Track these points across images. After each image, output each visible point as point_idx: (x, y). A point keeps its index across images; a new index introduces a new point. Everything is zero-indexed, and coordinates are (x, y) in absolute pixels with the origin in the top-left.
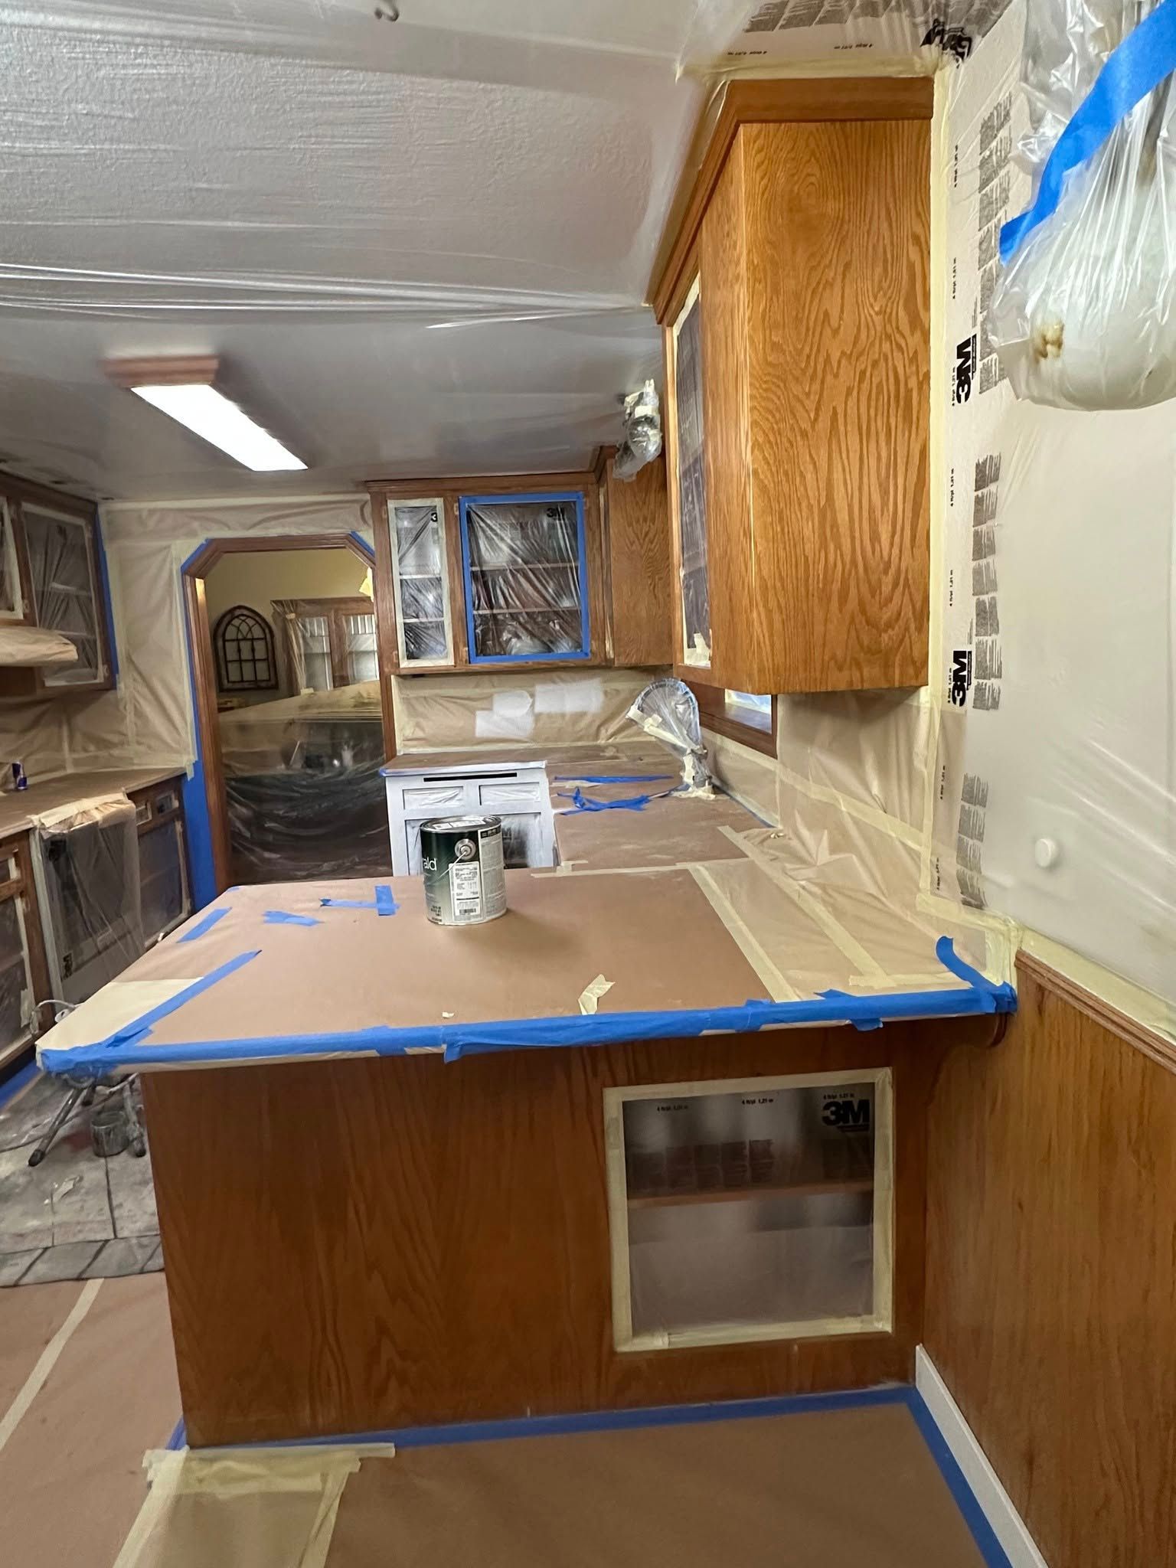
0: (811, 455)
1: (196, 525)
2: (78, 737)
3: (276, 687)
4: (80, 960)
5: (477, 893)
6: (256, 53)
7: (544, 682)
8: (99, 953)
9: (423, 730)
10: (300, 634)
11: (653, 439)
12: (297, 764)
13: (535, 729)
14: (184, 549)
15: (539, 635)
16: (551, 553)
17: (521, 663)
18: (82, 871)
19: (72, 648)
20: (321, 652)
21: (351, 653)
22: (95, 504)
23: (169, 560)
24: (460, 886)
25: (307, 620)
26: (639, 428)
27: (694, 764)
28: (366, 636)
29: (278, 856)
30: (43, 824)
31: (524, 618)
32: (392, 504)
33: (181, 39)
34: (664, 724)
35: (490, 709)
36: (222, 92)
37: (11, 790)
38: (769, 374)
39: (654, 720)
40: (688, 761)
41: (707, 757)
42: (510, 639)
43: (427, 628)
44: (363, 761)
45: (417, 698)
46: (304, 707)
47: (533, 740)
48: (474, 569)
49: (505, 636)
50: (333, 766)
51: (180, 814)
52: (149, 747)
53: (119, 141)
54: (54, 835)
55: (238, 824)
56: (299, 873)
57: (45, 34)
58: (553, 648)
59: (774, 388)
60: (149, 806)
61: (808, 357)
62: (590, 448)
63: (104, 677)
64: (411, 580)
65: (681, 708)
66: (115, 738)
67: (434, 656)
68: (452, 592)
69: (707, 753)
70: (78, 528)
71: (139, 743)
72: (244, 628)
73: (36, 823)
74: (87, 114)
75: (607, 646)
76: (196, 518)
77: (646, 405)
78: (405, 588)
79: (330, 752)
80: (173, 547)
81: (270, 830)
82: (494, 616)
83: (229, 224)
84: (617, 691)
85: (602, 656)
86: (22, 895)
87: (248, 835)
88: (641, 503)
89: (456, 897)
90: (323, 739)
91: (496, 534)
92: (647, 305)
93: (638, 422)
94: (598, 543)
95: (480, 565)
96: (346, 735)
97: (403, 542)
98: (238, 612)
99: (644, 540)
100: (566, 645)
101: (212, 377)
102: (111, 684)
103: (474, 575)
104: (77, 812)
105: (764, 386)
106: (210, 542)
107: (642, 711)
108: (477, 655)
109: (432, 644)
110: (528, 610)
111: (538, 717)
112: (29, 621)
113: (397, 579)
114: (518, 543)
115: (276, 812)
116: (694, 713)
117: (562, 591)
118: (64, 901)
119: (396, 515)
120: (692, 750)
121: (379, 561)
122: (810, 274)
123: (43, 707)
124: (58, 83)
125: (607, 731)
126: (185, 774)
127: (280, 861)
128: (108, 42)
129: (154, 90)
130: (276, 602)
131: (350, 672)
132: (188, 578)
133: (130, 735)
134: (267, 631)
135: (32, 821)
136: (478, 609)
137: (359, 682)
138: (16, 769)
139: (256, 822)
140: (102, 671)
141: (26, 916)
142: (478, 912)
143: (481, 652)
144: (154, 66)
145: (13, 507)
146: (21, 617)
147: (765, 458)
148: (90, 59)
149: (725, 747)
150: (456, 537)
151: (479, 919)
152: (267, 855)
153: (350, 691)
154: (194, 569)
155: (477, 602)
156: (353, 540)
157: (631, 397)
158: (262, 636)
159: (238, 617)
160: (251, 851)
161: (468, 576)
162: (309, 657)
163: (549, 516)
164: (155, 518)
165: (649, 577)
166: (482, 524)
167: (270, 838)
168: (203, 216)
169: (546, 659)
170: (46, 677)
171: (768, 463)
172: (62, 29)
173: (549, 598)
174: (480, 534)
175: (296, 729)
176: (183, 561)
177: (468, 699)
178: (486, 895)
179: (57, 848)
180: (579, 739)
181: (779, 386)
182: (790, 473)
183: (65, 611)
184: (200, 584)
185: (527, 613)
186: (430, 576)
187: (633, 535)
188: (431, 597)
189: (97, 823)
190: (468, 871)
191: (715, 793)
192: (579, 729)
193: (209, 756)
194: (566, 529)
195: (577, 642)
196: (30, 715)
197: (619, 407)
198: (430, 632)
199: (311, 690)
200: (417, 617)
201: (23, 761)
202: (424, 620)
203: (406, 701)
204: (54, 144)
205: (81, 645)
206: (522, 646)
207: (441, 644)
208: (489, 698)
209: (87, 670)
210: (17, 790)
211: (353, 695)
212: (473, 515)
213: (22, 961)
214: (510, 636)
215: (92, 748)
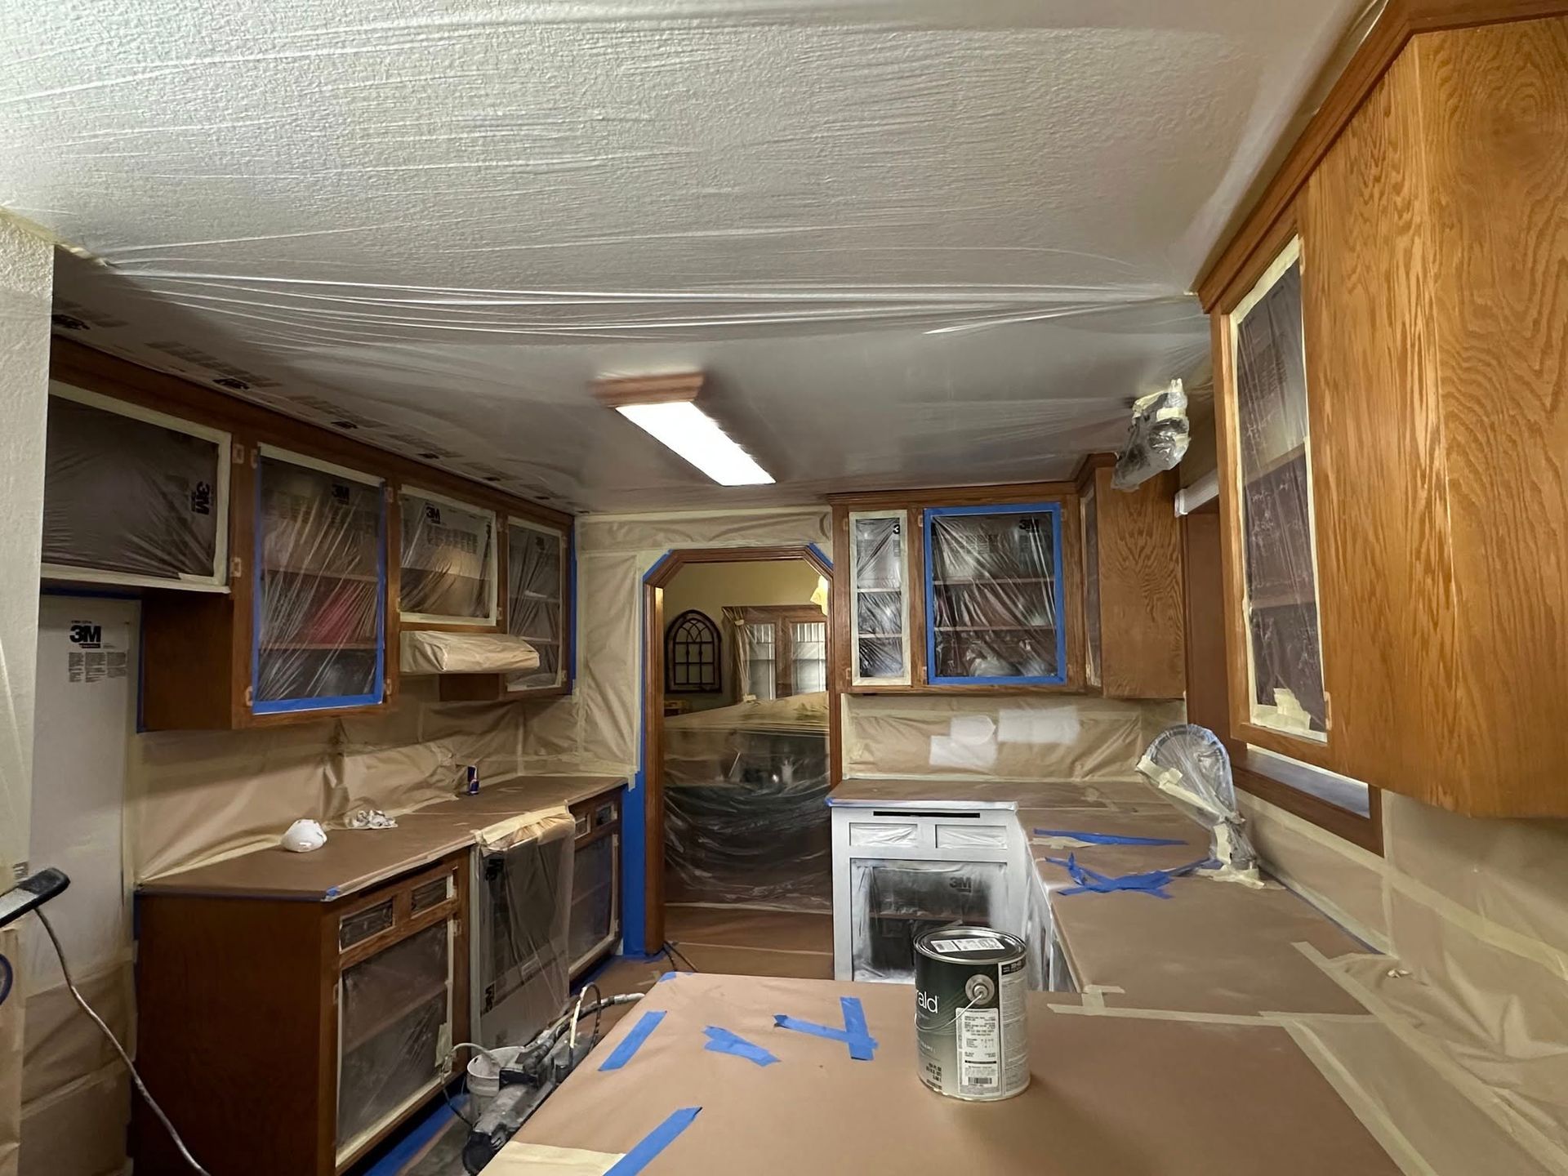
0: (1549, 460)
1: (660, 536)
2: (532, 738)
3: (719, 690)
4: (501, 992)
5: (993, 1055)
6: (792, 23)
7: (1008, 707)
8: (523, 983)
9: (871, 752)
10: (747, 641)
11: (1179, 445)
12: (736, 778)
13: (998, 759)
14: (648, 559)
15: (1007, 655)
16: (1022, 567)
17: (985, 686)
18: (516, 895)
19: (536, 655)
20: (766, 658)
21: (795, 661)
22: (572, 517)
23: (633, 569)
24: (970, 1043)
25: (755, 626)
26: (1162, 433)
27: (1230, 836)
28: (813, 643)
29: (710, 875)
30: (484, 840)
31: (990, 636)
32: (853, 517)
33: (711, 16)
34: (1187, 781)
35: (947, 734)
36: (748, 77)
37: (464, 793)
38: (1472, 348)
39: (1173, 775)
40: (1222, 833)
41: (1248, 829)
42: (974, 658)
43: (883, 644)
44: (803, 778)
45: (867, 718)
46: (747, 717)
47: (996, 772)
48: (937, 583)
49: (969, 655)
50: (773, 781)
51: (617, 827)
52: (596, 755)
53: (632, 147)
54: (493, 853)
55: (673, 837)
56: (728, 896)
57: (569, 29)
58: (1022, 670)
59: (1480, 366)
60: (589, 819)
61: (1536, 322)
62: (1076, 457)
63: (562, 682)
64: (869, 594)
65: (1207, 762)
66: (565, 744)
67: (889, 674)
68: (913, 608)
69: (1244, 823)
70: (556, 539)
71: (586, 750)
72: (694, 632)
73: (478, 839)
74: (603, 119)
75: (1088, 671)
76: (661, 530)
77: (1171, 407)
78: (862, 602)
79: (769, 765)
80: (637, 558)
81: (703, 846)
82: (957, 633)
83: (734, 232)
84: (1096, 722)
85: (1081, 683)
86: (455, 917)
87: (681, 850)
88: (1135, 515)
89: (964, 1058)
90: (765, 753)
91: (963, 547)
92: (1191, 294)
93: (1162, 426)
94: (1076, 558)
95: (944, 581)
96: (786, 750)
97: (863, 554)
98: (690, 616)
99: (1140, 556)
100: (1037, 668)
101: (694, 394)
102: (567, 689)
103: (937, 589)
104: (518, 827)
105: (1465, 365)
106: (673, 552)
107: (1156, 763)
108: (936, 676)
109: (888, 662)
110: (995, 628)
111: (1001, 746)
112: (501, 629)
113: (854, 591)
114: (986, 556)
115: (710, 827)
116: (1224, 768)
117: (1033, 607)
118: (496, 924)
119: (857, 526)
120: (1227, 819)
121: (838, 573)
122: (1532, 210)
123: (501, 711)
124: (576, 86)
125: (1082, 767)
126: (627, 785)
127: (712, 880)
128: (632, 31)
129: (674, 84)
130: (725, 608)
131: (793, 681)
132: (649, 587)
133: (578, 740)
134: (715, 635)
135: (474, 837)
136: (939, 626)
137: (802, 693)
138: (471, 771)
139: (690, 836)
140: (561, 676)
141: (455, 939)
142: (995, 1084)
143: (941, 672)
144: (677, 53)
145: (501, 520)
146: (494, 624)
147: (1470, 464)
148: (611, 53)
149: (1267, 814)
150: (919, 551)
151: (996, 1094)
152: (698, 873)
153: (794, 702)
154: (655, 578)
155: (938, 618)
156: (811, 552)
157: (1142, 400)
158: (710, 640)
159: (689, 621)
160: (683, 867)
161: (930, 589)
162: (754, 663)
163: (1021, 527)
164: (624, 531)
165: (1146, 597)
166: (948, 537)
167: (702, 854)
168: (706, 226)
169: (1014, 682)
170: (510, 682)
171: (1476, 472)
172: (584, 21)
173: (1019, 616)
174: (945, 547)
175: (738, 739)
176: (646, 570)
177: (923, 722)
178: (1007, 1058)
179: (496, 866)
180: (1051, 774)
181: (1489, 365)
182: (1513, 484)
183: (536, 615)
184: (659, 592)
185: (993, 631)
186: (889, 590)
187: (1126, 549)
188: (888, 612)
189: (537, 839)
190: (983, 1022)
191: (1262, 879)
192: (1048, 763)
193: (651, 767)
194: (1040, 541)
195: (1051, 665)
196: (491, 717)
197: (1126, 412)
198: (886, 649)
199: (754, 697)
200: (874, 632)
201: (478, 764)
202: (879, 636)
203: (856, 721)
204: (567, 157)
205: (545, 651)
206: (986, 667)
207: (897, 661)
208: (946, 722)
209: (547, 675)
210: (468, 794)
211: (796, 707)
212: (938, 526)
213: (446, 991)
214: (974, 656)
215: (543, 751)
